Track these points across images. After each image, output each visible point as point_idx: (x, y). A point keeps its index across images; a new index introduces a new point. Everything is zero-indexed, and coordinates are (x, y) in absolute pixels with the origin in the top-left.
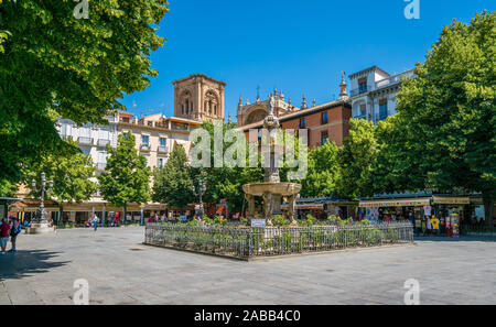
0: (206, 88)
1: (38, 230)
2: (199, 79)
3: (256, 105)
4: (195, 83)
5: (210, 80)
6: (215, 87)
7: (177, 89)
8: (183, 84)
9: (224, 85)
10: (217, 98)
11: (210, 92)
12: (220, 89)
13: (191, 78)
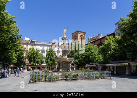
0: (80, 35)
1: (24, 72)
2: (78, 32)
3: (93, 38)
4: (77, 33)
5: (81, 32)
6: (82, 34)
7: (73, 35)
8: (74, 34)
9: (85, 33)
10: (83, 37)
11: (81, 35)
12: (84, 35)
13: (76, 32)
